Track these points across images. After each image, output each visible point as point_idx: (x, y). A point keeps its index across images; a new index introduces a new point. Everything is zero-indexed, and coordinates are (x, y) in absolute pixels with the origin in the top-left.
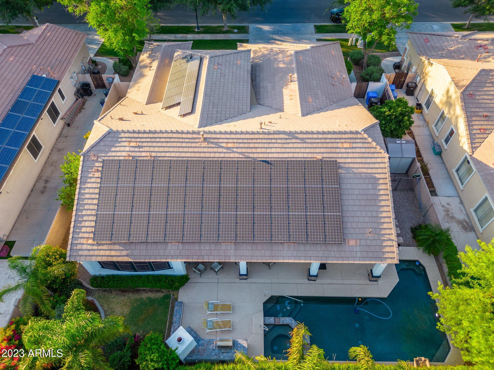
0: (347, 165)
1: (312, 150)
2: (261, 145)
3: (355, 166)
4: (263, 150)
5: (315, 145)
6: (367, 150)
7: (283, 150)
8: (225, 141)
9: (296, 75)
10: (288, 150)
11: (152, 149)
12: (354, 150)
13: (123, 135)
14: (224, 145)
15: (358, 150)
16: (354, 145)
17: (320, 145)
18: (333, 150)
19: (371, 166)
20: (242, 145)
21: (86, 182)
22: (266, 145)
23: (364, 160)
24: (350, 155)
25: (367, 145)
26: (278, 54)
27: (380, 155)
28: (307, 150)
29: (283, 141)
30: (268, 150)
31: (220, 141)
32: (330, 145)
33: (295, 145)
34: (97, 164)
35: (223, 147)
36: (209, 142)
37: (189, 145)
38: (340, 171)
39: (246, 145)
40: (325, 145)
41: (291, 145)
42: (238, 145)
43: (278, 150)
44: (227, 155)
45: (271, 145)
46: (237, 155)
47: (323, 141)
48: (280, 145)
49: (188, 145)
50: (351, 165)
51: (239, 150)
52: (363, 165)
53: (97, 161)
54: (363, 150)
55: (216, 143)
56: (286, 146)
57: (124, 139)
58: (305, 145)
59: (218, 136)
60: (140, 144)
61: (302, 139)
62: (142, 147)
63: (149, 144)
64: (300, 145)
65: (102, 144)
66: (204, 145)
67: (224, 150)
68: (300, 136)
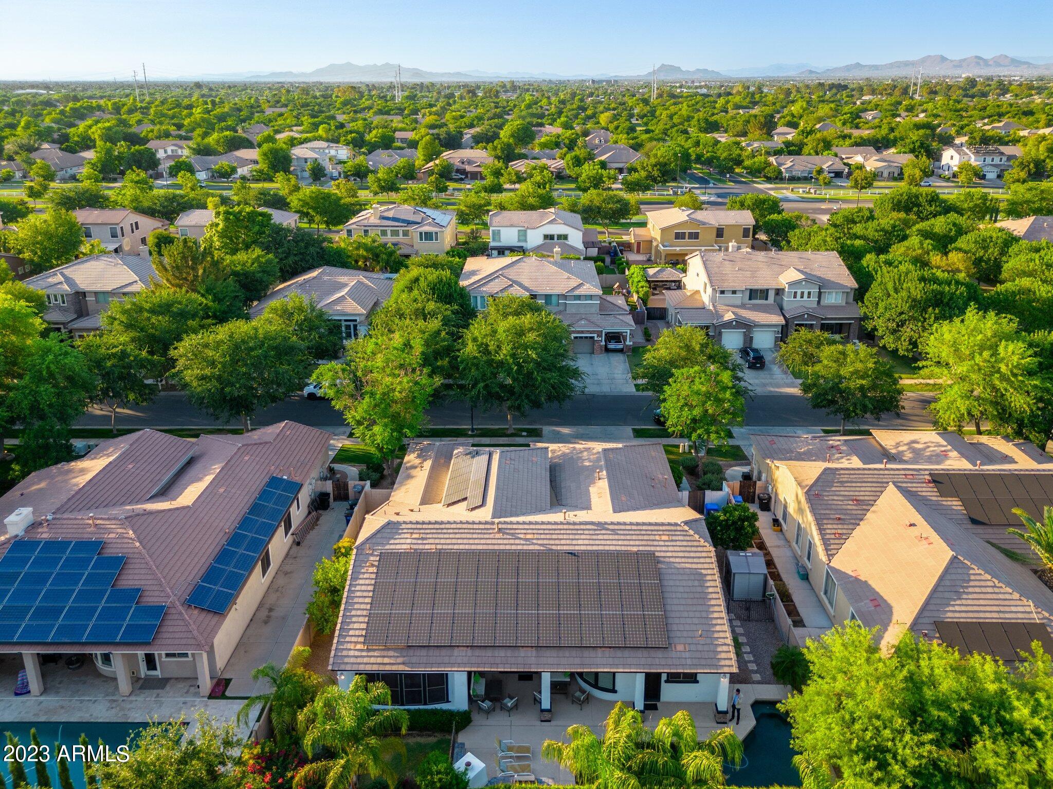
0: (667, 560)
1: (626, 543)
2: (565, 537)
3: (677, 560)
4: (568, 542)
5: (628, 537)
6: (690, 544)
7: (591, 542)
8: (523, 531)
9: (604, 473)
10: (597, 542)
11: (437, 541)
12: (674, 543)
13: (404, 526)
14: (522, 536)
15: (678, 543)
16: (674, 538)
17: (634, 537)
18: (651, 543)
19: (695, 560)
20: (543, 536)
21: (358, 578)
22: (571, 537)
23: (687, 554)
24: (670, 549)
25: (688, 538)
26: (582, 452)
27: (705, 549)
28: (620, 543)
29: (591, 532)
30: (574, 542)
31: (517, 531)
32: (646, 537)
33: (606, 537)
34: (372, 558)
35: (520, 539)
36: (504, 533)
37: (482, 536)
38: (660, 566)
39: (548, 537)
40: (640, 537)
41: (600, 537)
42: (538, 536)
43: (586, 542)
44: (525, 547)
45: (577, 537)
46: (537, 547)
47: (638, 532)
48: (588, 537)
49: (480, 536)
50: (672, 560)
51: (540, 542)
52: (686, 560)
53: (372, 555)
54: (685, 543)
55: (512, 534)
56: (594, 537)
57: (405, 531)
58: (616, 537)
59: (515, 526)
60: (424, 536)
61: (613, 530)
62: (426, 539)
63: (435, 536)
64: (611, 537)
65: (379, 535)
66: (498, 536)
67: (522, 542)
68: (611, 527)
